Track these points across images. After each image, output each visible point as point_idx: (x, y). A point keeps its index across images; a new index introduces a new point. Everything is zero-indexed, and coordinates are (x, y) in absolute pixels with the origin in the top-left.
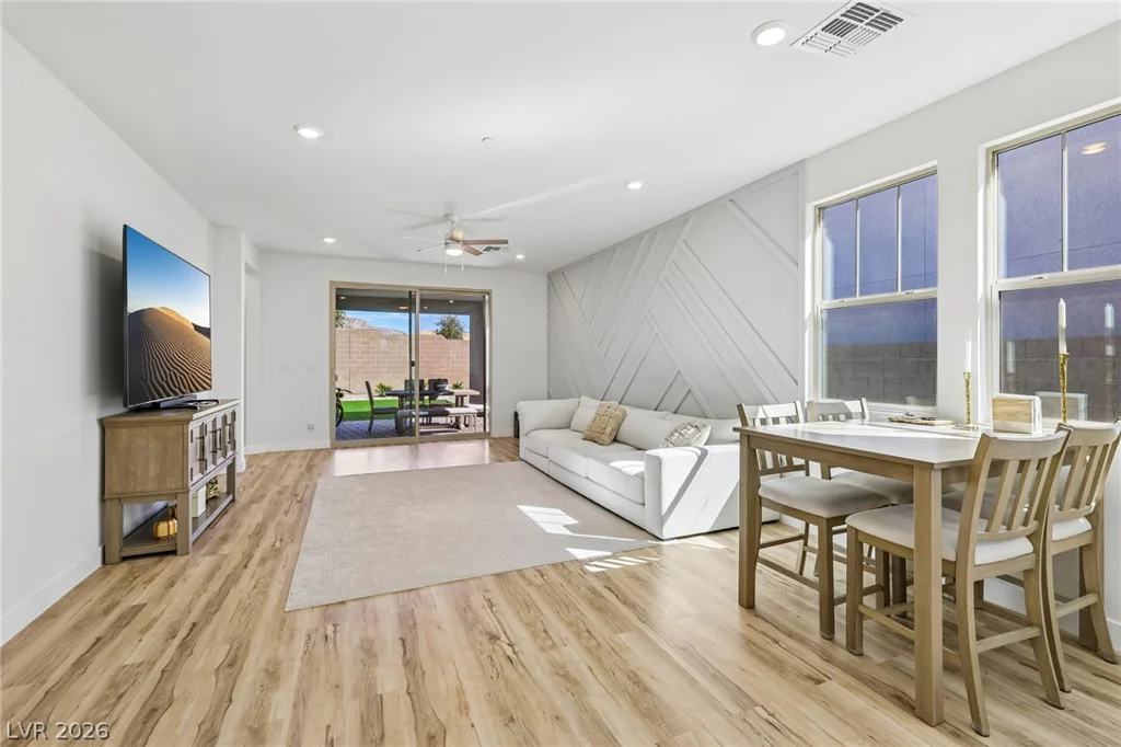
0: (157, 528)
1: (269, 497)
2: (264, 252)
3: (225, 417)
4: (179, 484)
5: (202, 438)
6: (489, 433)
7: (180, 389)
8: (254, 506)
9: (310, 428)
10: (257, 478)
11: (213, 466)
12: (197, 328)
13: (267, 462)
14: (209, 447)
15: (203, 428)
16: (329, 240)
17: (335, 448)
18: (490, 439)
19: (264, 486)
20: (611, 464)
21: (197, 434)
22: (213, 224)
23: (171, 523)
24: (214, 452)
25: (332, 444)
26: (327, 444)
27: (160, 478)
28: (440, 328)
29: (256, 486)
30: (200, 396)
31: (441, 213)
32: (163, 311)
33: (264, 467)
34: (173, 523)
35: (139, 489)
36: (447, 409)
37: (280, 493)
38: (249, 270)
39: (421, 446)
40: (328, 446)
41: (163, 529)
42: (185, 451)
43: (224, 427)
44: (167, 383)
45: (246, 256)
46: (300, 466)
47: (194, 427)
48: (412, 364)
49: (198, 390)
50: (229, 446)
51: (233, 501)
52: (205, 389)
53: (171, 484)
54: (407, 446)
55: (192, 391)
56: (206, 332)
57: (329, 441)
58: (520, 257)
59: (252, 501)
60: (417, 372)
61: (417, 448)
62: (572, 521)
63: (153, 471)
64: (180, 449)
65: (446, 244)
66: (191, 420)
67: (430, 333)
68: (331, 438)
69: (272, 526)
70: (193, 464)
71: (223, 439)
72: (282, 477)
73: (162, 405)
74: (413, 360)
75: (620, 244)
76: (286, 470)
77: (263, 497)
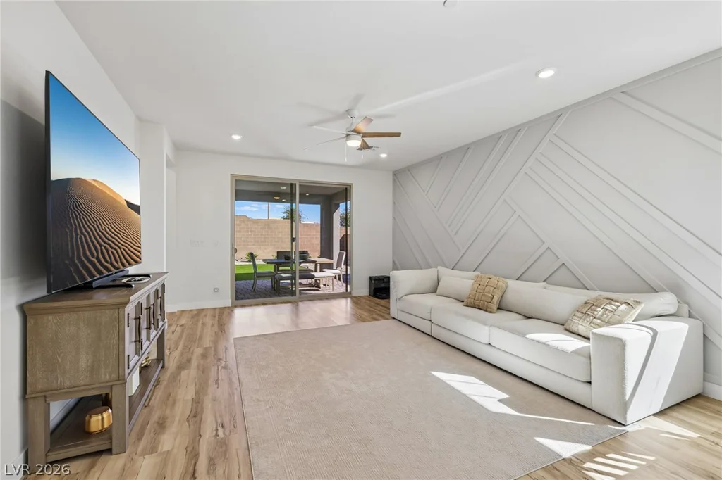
0: (89, 421)
1: (194, 363)
2: (179, 148)
3: (157, 291)
4: (114, 376)
5: (138, 319)
6: (350, 293)
7: (112, 264)
8: (184, 373)
9: (216, 290)
10: (180, 338)
11: (148, 343)
12: (130, 205)
13: (183, 321)
14: (144, 325)
15: (139, 306)
16: (236, 137)
17: (236, 307)
18: (351, 297)
19: (187, 348)
20: (528, 336)
21: (133, 315)
22: (139, 119)
23: (105, 415)
24: (149, 328)
25: (232, 303)
26: (228, 303)
27: (93, 370)
28: (285, 215)
29: (180, 348)
30: (132, 270)
31: (342, 109)
32: (93, 183)
33: (182, 325)
34: (107, 415)
35: (67, 384)
36: (313, 273)
37: (204, 356)
38: (169, 164)
39: (300, 303)
40: (230, 306)
41: (97, 422)
42: (121, 338)
43: (156, 301)
44: (98, 259)
45: (167, 149)
46: (213, 325)
47: (130, 309)
48: (293, 240)
49: (130, 264)
50: (159, 317)
51: (163, 367)
52: (137, 262)
53: (106, 375)
54: (289, 304)
55: (124, 266)
56: (137, 209)
57: (230, 301)
58: (384, 156)
59: (181, 367)
60: (297, 246)
61: (297, 306)
62: (505, 396)
63: (84, 361)
64: (115, 337)
65: (348, 135)
66: (128, 302)
67: (279, 219)
68: (231, 298)
69: (208, 403)
70: (129, 348)
71: (154, 312)
72: (201, 338)
73: (95, 284)
74: (294, 237)
75: (474, 143)
76: (203, 329)
77: (189, 361)
